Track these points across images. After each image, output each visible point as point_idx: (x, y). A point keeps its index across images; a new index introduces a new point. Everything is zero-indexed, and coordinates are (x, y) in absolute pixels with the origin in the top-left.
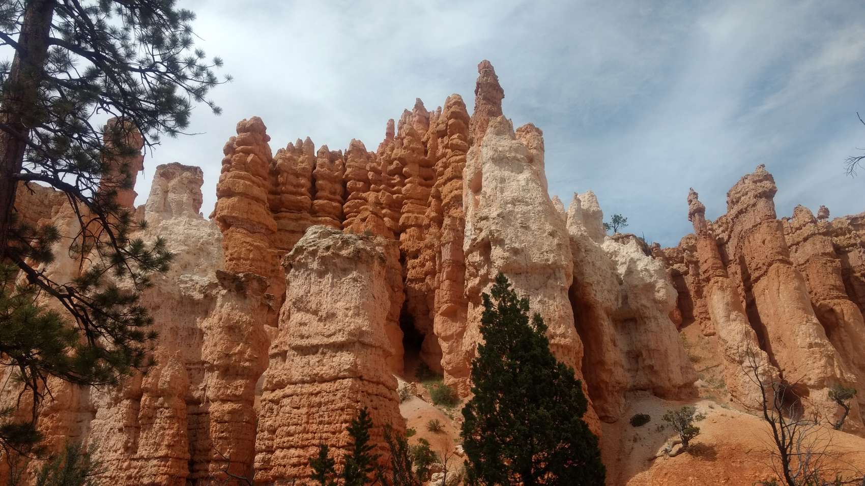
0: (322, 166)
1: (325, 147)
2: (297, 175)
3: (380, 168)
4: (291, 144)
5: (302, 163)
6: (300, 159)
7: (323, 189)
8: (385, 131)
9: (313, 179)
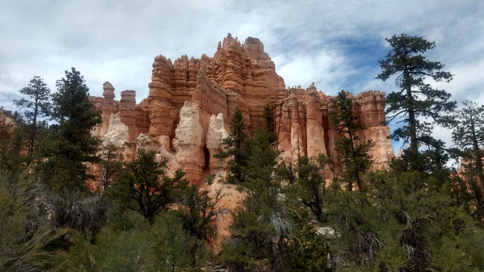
0: (191, 67)
1: (193, 58)
2: (181, 72)
3: (211, 67)
4: (179, 58)
5: (183, 66)
6: (182, 65)
7: (191, 76)
8: (217, 48)
9: (188, 73)
